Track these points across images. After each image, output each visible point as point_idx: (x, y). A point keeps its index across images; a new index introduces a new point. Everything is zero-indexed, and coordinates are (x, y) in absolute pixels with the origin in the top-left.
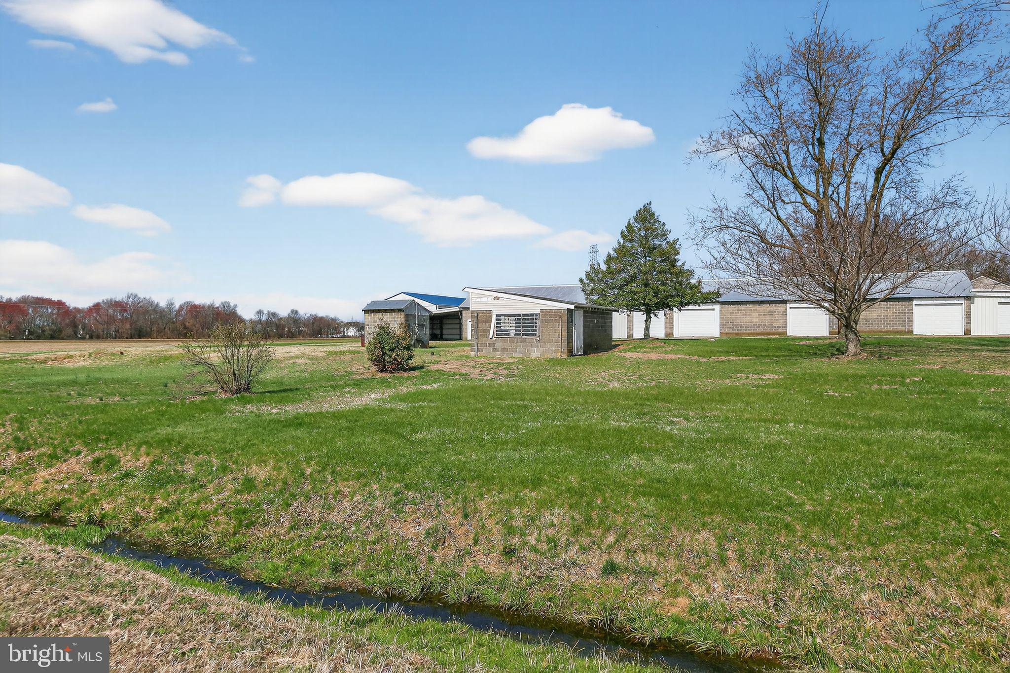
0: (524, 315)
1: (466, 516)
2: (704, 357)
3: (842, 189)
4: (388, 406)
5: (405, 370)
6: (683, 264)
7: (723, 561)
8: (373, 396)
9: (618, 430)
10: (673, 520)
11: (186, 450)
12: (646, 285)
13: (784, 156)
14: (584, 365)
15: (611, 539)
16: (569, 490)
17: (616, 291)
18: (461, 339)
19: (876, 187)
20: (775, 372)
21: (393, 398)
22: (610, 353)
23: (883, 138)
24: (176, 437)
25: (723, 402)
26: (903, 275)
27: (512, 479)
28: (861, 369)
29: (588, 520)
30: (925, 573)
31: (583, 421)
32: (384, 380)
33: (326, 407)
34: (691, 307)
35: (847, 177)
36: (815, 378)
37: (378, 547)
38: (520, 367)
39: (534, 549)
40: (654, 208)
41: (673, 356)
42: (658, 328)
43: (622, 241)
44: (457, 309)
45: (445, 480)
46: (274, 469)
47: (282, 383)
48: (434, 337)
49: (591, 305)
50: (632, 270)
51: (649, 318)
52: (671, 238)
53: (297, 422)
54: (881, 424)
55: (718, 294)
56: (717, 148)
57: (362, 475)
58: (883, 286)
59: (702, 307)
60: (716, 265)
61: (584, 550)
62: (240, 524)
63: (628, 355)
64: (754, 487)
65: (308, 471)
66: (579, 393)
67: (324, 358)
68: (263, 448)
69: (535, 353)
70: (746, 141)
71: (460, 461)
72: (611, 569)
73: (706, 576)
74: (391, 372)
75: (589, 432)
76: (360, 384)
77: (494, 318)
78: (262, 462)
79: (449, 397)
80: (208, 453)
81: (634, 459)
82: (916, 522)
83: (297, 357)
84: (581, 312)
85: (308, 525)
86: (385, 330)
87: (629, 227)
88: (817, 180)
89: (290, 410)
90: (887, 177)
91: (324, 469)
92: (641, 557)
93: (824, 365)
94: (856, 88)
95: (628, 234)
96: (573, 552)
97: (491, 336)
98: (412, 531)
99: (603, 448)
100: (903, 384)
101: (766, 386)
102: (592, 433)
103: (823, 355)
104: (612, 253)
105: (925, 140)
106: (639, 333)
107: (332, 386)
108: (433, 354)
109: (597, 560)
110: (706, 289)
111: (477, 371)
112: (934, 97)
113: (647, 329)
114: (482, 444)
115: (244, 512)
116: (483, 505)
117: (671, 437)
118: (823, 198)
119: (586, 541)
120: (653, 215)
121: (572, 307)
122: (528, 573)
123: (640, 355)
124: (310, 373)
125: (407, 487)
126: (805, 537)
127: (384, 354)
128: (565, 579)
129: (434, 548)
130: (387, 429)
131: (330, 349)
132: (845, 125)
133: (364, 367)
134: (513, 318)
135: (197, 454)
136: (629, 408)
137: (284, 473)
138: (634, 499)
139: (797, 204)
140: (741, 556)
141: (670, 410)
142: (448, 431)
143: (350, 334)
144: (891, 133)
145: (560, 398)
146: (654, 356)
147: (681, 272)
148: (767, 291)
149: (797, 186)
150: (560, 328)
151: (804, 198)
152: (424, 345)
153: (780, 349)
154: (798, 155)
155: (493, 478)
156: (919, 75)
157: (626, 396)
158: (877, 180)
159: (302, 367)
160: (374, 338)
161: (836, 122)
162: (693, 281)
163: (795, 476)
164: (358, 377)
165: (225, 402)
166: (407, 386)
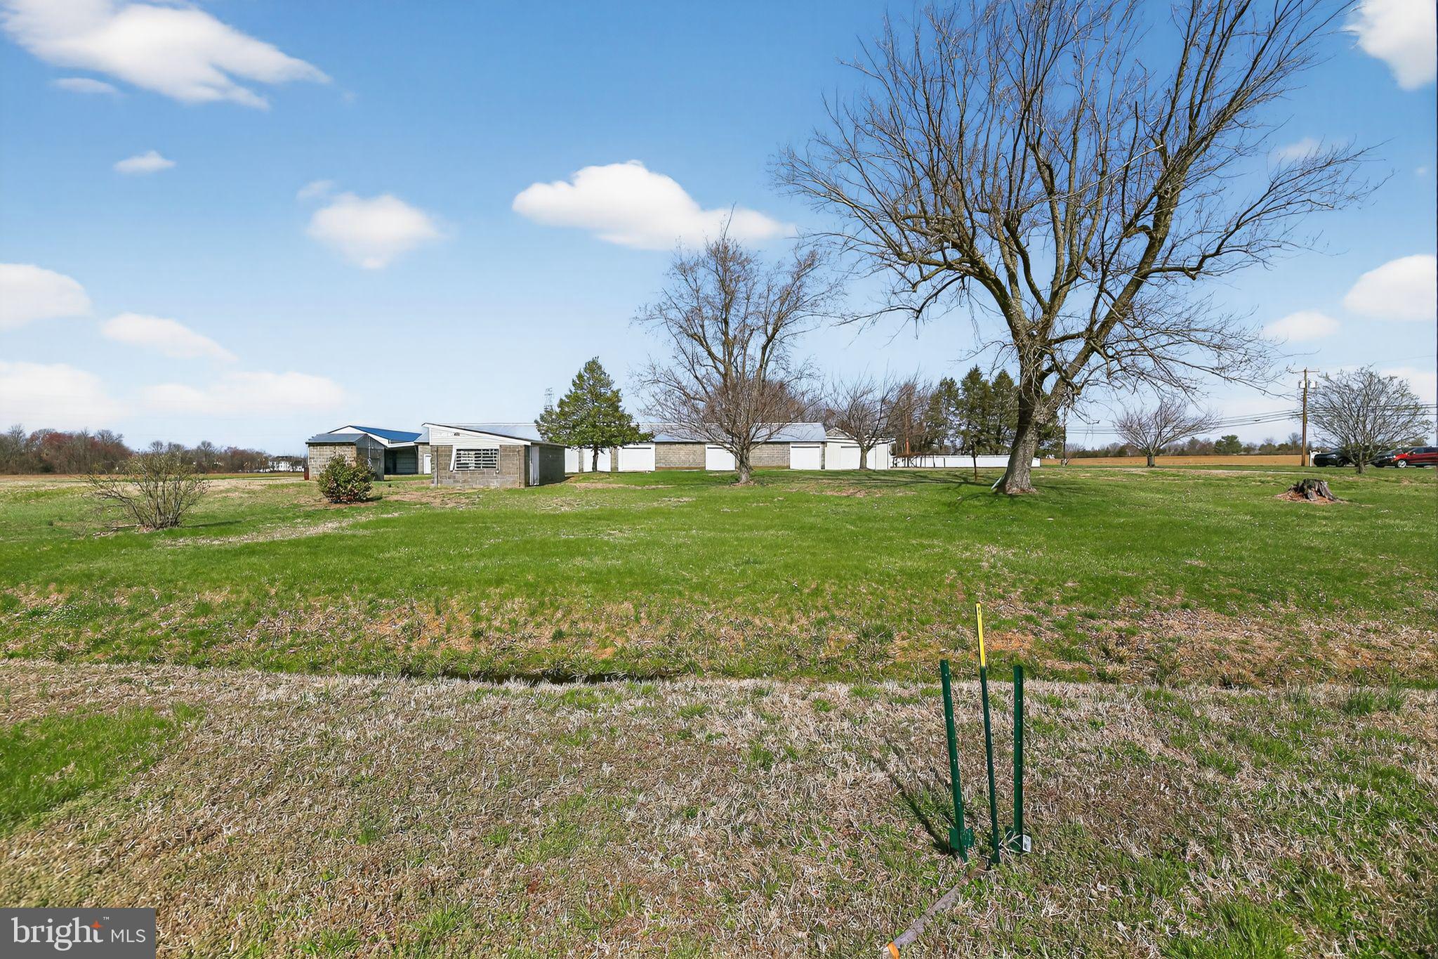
0: (484, 450)
1: (438, 613)
2: (638, 485)
3: (739, 359)
4: (349, 532)
5: (362, 501)
6: (623, 410)
7: (638, 620)
8: (330, 525)
9: (566, 541)
10: (605, 597)
11: (114, 583)
12: (594, 426)
13: (700, 330)
14: (539, 493)
15: (559, 615)
16: (525, 585)
17: (568, 431)
18: (417, 473)
19: (763, 359)
20: (691, 497)
21: (354, 526)
22: (562, 484)
23: (767, 323)
24: (97, 573)
25: (650, 518)
26: (776, 425)
27: (479, 581)
28: (746, 493)
29: (542, 604)
30: (756, 611)
31: (538, 536)
32: (339, 511)
33: (278, 537)
34: (631, 446)
35: (744, 348)
36: (716, 500)
37: (356, 645)
38: (481, 496)
39: (498, 629)
40: (600, 362)
41: (615, 486)
42: (605, 463)
43: (573, 389)
44: (412, 444)
45: (418, 587)
46: (231, 592)
47: (215, 518)
48: (387, 472)
49: (547, 442)
50: (583, 413)
51: (596, 454)
52: (615, 388)
53: (250, 550)
54: (750, 528)
55: (652, 435)
56: (651, 317)
57: (334, 590)
58: (764, 432)
59: (640, 446)
60: (647, 412)
61: (539, 625)
62: (199, 644)
63: (578, 485)
64: (662, 572)
65: (273, 592)
66: (534, 516)
67: (262, 491)
68: (214, 575)
69: (494, 484)
70: (673, 314)
71: (431, 571)
72: (559, 636)
73: (626, 632)
74: (346, 503)
75: (543, 544)
76: (312, 516)
77: (454, 453)
78: (217, 587)
79: (413, 523)
80: (145, 585)
81: (578, 561)
82: (755, 583)
83: (227, 491)
84: (537, 449)
85: (279, 637)
86: (338, 463)
87: (580, 377)
88: (724, 349)
89: (235, 540)
90: (771, 353)
91: (291, 588)
92: (581, 625)
93: (726, 490)
94: (750, 284)
95: (579, 381)
96: (529, 629)
97: (451, 469)
98: (388, 630)
99: (554, 555)
100: (771, 502)
101: (681, 507)
102: (546, 544)
103: (725, 484)
104: (564, 398)
105: (792, 328)
106: (588, 467)
107: (279, 518)
108: (390, 486)
109: (548, 632)
110: (642, 432)
111: (438, 501)
112: (798, 299)
113: (595, 463)
114: (449, 558)
115: (202, 633)
116: (453, 603)
117: (607, 543)
118: (728, 364)
119: (540, 619)
120: (600, 367)
121: (529, 443)
122: (493, 648)
123: (589, 485)
124: (249, 507)
125: (381, 596)
126: (691, 599)
127: (338, 485)
128: (522, 647)
129: (411, 640)
130: (353, 551)
131: (271, 482)
132: (743, 310)
133: (314, 497)
134: (474, 452)
135: (129, 586)
136: (577, 525)
137: (245, 595)
138: (577, 585)
139: (709, 368)
140: (649, 615)
141: (609, 526)
142: (415, 550)
143: (281, 469)
144: (772, 320)
145: (519, 520)
146: (599, 486)
147: (622, 416)
148: (686, 435)
149: (710, 354)
150: (518, 462)
151: (714, 362)
152: (378, 478)
153: (696, 479)
154: (711, 330)
155: (462, 582)
156: (789, 281)
157: (576, 516)
158: (764, 354)
159: (238, 502)
160: (327, 471)
161: (737, 307)
162: (632, 425)
163: (689, 562)
164: (308, 509)
165: (151, 536)
166: (365, 515)
